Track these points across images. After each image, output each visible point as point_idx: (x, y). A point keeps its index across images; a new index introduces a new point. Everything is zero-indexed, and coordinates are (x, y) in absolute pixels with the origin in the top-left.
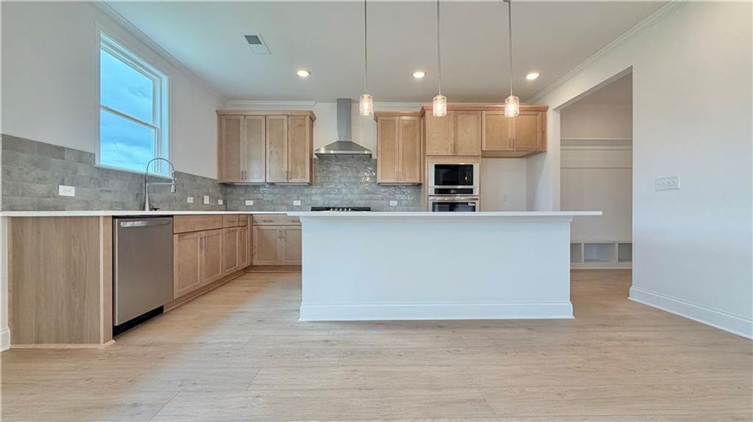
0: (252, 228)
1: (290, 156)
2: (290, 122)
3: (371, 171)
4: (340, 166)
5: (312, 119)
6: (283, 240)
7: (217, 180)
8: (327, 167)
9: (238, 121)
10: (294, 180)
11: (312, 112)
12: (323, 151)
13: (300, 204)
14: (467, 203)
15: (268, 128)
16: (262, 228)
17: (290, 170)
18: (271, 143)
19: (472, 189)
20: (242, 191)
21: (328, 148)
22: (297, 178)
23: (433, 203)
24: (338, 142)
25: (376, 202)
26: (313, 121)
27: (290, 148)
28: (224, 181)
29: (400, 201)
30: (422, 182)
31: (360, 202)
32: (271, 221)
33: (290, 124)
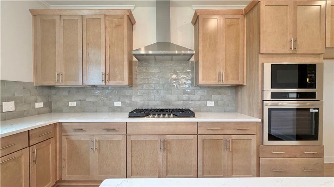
0: (60, 137)
1: (108, 58)
2: (107, 22)
3: (189, 73)
4: (159, 67)
5: (131, 22)
6: (96, 152)
7: (33, 83)
8: (146, 69)
9: (54, 20)
10: (112, 83)
11: (130, 11)
12: (143, 52)
13: (120, 105)
14: (309, 109)
15: (85, 28)
16: (73, 138)
17: (108, 71)
18: (88, 44)
19: (315, 93)
20: (65, 93)
21: (147, 48)
22: (115, 80)
23: (269, 109)
24: (157, 43)
25: (193, 102)
26: (133, 25)
27: (108, 50)
28: (41, 84)
29: (216, 102)
30: (245, 84)
31: (178, 103)
32: (82, 130)
33: (107, 25)
